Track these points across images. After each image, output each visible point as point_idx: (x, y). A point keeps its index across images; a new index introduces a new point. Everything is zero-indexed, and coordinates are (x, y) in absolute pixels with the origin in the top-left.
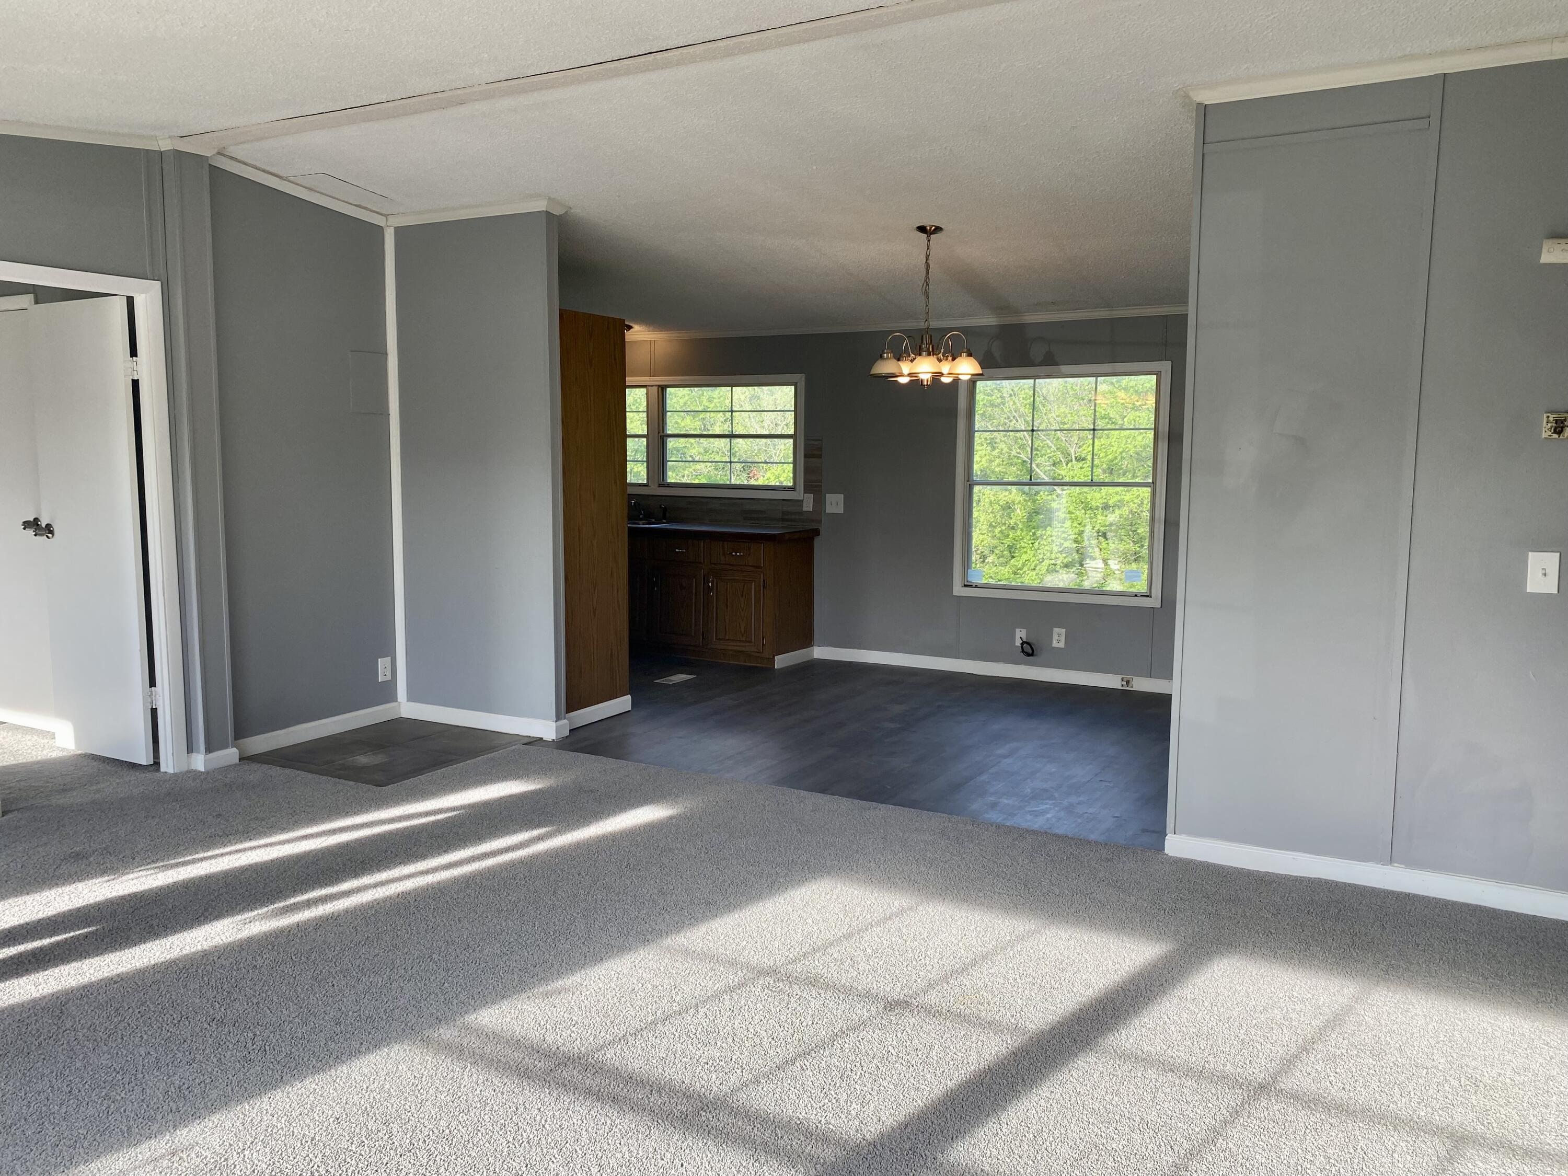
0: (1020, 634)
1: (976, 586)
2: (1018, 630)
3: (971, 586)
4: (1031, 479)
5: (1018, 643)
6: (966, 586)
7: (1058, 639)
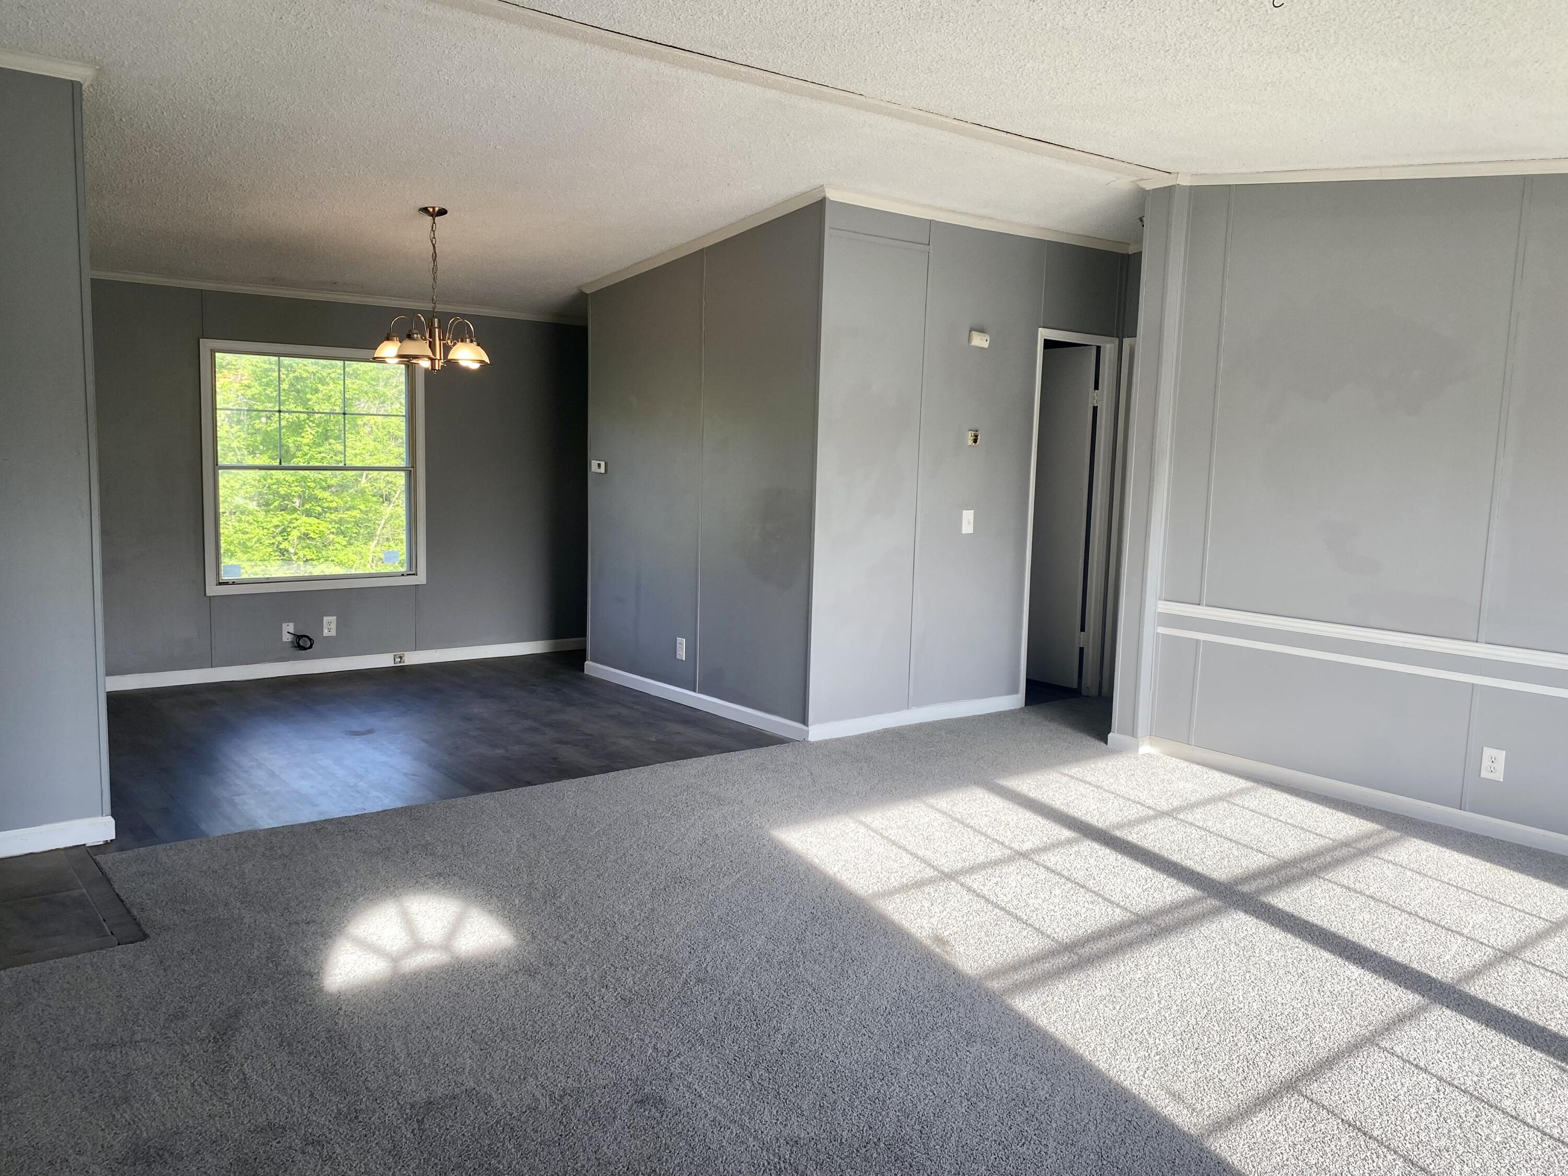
0: (288, 628)
1: (234, 583)
2: (284, 625)
3: (226, 583)
4: (280, 463)
5: (287, 638)
6: (220, 584)
7: (330, 626)
